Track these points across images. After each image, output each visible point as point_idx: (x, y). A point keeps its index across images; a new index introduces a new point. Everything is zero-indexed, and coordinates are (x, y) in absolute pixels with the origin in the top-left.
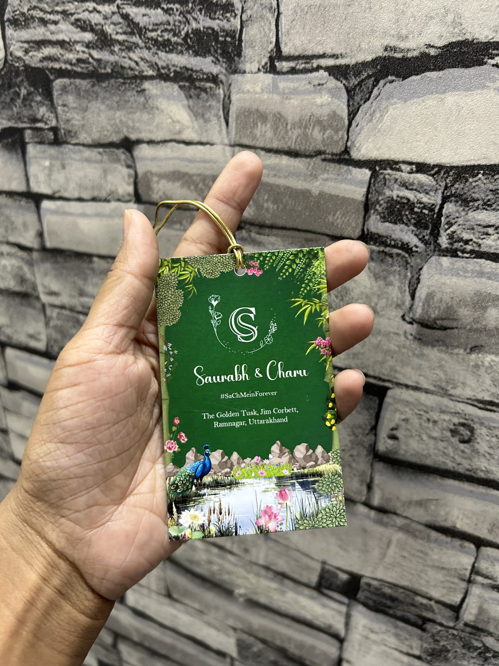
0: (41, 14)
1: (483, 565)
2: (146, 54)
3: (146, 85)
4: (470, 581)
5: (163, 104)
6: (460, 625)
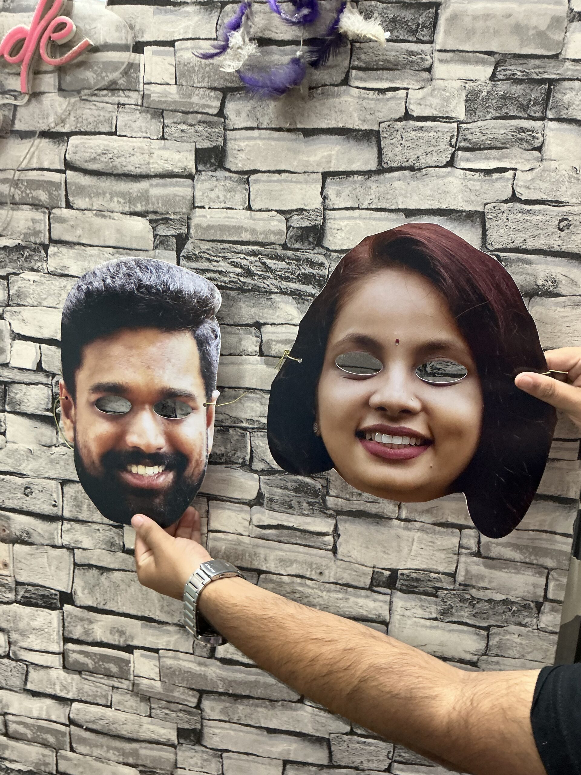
0: (208, 256)
1: (464, 542)
2: (274, 282)
3: (273, 296)
4: (459, 554)
5: (282, 305)
6: (457, 585)
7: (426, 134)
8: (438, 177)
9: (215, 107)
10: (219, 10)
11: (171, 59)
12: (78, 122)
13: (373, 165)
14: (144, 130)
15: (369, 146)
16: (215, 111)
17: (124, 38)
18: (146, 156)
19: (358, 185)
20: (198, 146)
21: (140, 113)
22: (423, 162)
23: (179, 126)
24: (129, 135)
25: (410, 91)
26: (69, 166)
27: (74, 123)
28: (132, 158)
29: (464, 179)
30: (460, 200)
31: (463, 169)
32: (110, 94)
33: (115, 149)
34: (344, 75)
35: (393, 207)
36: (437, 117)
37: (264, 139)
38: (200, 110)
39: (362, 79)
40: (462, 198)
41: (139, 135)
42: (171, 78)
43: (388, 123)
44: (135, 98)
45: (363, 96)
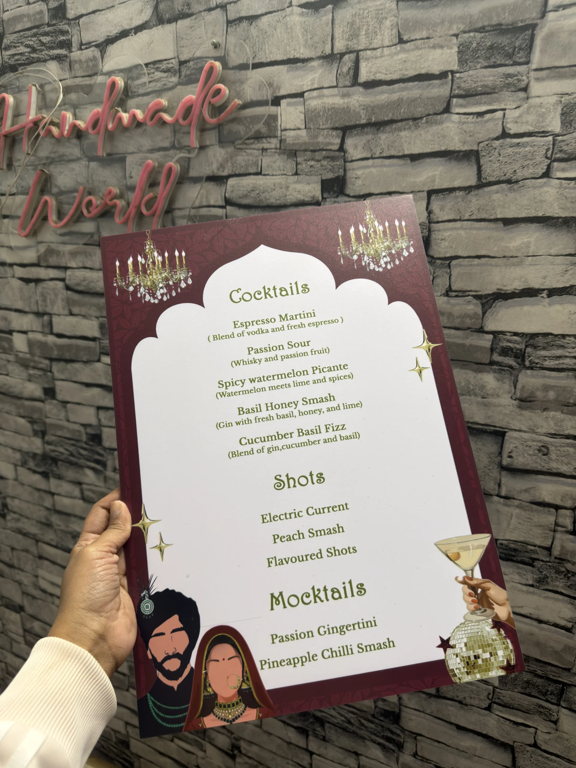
7: (522, 150)
8: (535, 188)
9: (337, 144)
10: (338, 61)
11: (301, 108)
12: (233, 167)
13: (473, 181)
14: (282, 168)
15: (469, 164)
16: (336, 147)
17: (265, 95)
18: (284, 190)
19: (459, 200)
20: (324, 178)
21: (279, 155)
22: (520, 175)
23: (308, 163)
24: (271, 174)
25: (507, 111)
26: (228, 202)
27: (231, 168)
28: (273, 192)
29: (560, 188)
30: (556, 208)
31: (559, 179)
32: (256, 142)
33: (261, 186)
34: (445, 104)
35: (492, 217)
36: (533, 133)
37: (377, 166)
38: (325, 148)
39: (461, 106)
40: (558, 205)
41: (278, 173)
42: (301, 124)
43: (487, 143)
44: (274, 143)
45: (463, 120)
